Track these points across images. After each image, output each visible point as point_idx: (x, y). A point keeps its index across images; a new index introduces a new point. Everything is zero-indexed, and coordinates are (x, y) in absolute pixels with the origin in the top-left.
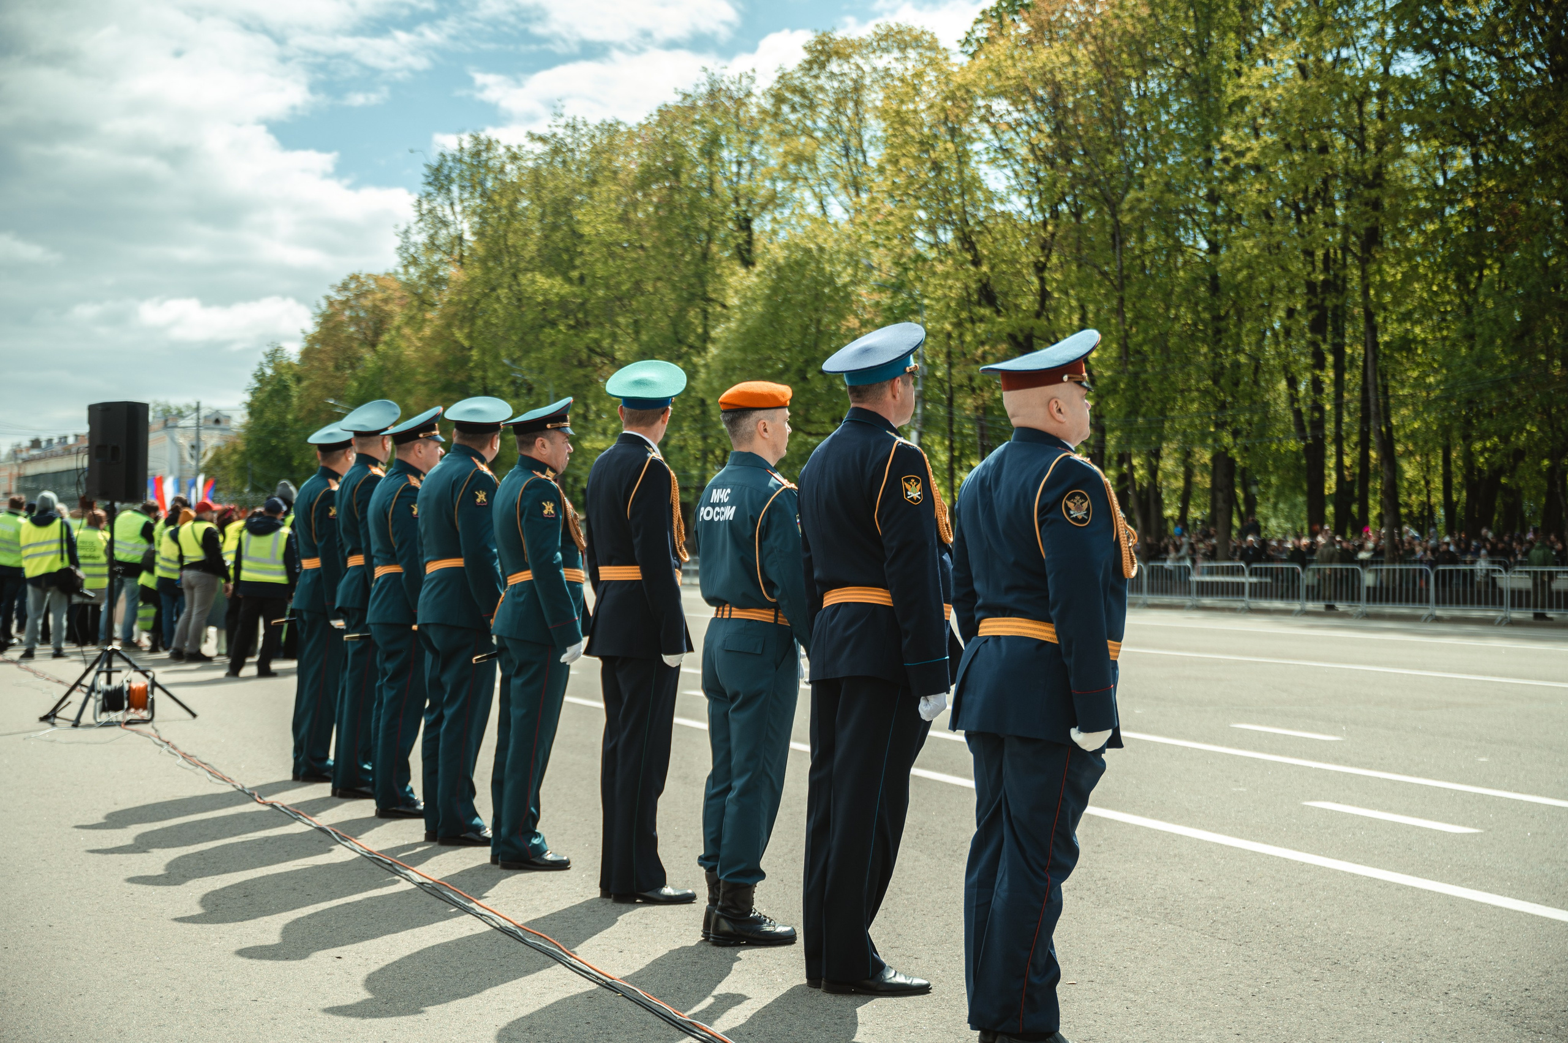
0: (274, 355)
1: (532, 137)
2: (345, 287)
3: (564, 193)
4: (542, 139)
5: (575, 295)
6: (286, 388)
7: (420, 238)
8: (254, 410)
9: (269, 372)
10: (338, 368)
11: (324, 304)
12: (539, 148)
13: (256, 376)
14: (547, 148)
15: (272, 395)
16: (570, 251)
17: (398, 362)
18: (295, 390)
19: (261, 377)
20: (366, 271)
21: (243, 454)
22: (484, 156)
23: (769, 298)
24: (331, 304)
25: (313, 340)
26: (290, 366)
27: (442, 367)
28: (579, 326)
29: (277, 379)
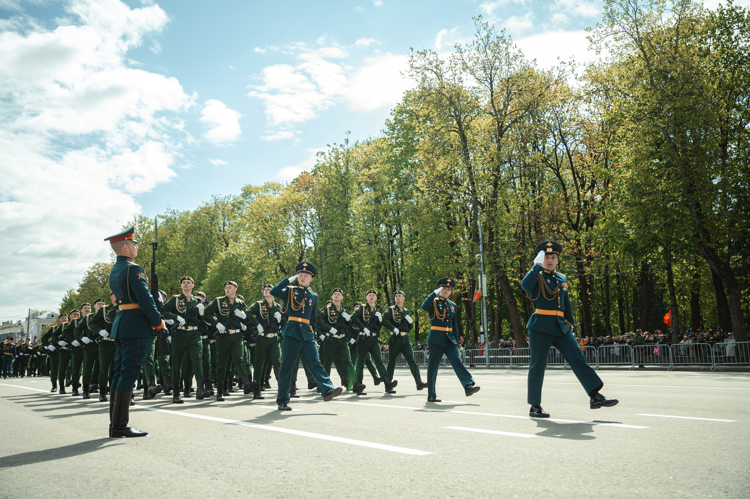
0: (71, 292)
1: (159, 216)
2: (94, 268)
3: (164, 236)
4: (162, 217)
6: (73, 303)
9: (68, 297)
10: (91, 296)
11: (87, 274)
13: (63, 300)
14: (164, 220)
15: (67, 306)
16: (164, 255)
19: (65, 300)
20: (101, 262)
22: (143, 223)
23: (219, 270)
24: (89, 273)
25: (82, 286)
26: (75, 295)
29: (70, 300)
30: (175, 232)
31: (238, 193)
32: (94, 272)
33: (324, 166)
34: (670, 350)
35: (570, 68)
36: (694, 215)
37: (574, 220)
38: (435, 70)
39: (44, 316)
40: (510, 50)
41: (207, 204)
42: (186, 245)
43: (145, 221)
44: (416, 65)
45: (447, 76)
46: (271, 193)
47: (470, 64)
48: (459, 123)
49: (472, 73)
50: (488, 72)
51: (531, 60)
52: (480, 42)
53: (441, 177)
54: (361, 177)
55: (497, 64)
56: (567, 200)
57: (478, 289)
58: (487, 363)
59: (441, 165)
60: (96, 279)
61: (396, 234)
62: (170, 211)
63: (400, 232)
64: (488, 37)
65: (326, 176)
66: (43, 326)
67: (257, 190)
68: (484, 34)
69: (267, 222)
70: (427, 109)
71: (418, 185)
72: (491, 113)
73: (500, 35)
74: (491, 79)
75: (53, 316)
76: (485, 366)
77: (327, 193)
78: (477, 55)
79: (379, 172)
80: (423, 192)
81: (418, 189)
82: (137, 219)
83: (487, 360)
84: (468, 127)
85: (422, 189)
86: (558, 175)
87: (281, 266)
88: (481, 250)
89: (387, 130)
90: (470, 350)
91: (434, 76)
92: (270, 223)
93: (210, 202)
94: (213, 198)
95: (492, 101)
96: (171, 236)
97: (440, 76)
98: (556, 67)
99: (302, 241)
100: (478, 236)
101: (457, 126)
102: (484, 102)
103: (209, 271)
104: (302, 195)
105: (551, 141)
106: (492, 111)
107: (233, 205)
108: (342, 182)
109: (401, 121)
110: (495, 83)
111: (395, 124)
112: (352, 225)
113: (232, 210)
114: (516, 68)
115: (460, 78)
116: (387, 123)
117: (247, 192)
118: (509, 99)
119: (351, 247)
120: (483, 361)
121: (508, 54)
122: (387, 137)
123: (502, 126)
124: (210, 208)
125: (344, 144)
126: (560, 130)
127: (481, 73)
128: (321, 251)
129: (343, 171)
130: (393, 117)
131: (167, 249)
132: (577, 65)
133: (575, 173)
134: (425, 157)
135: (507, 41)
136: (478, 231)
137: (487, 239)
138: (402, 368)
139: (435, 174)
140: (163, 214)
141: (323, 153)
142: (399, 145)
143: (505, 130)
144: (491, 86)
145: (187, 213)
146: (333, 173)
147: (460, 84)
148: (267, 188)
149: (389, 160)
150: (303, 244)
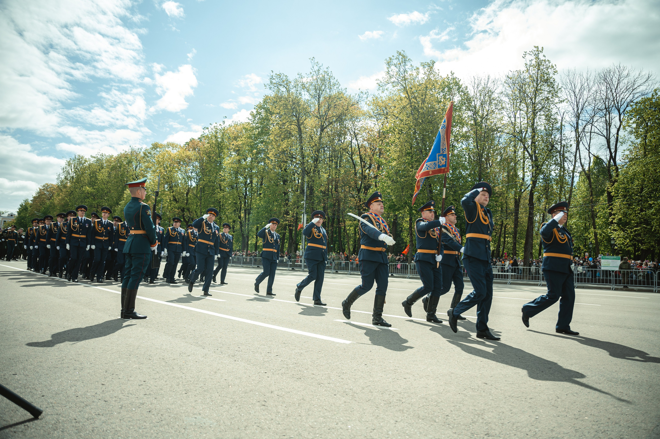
0: (26, 201)
1: (92, 157)
2: (44, 186)
3: (95, 170)
4: (94, 157)
5: (94, 192)
6: (27, 208)
7: (63, 177)
8: (19, 213)
9: (24, 204)
10: (41, 205)
11: (38, 190)
12: (94, 159)
13: (20, 205)
14: (96, 159)
15: (23, 210)
17: (54, 204)
18: (29, 208)
19: (21, 206)
20: (49, 183)
21: (15, 223)
22: (81, 160)
24: (40, 190)
25: (34, 197)
26: (29, 203)
27: (63, 206)
28: (94, 199)
29: (25, 206)
30: (103, 168)
31: (149, 147)
32: (44, 189)
33: (207, 136)
34: (409, 267)
35: (365, 96)
36: (428, 191)
37: (359, 186)
38: (286, 86)
39: (6, 215)
40: (332, 81)
41: (126, 152)
42: (109, 177)
43: (82, 158)
44: (274, 81)
45: (293, 90)
46: (171, 149)
47: (307, 86)
48: (298, 120)
49: (308, 91)
50: (318, 92)
51: (343, 88)
52: (314, 73)
53: (283, 152)
54: (231, 146)
55: (323, 87)
56: (356, 174)
57: (301, 222)
58: (303, 268)
59: (284, 145)
60: (45, 194)
61: (249, 184)
62: (100, 154)
63: (251, 182)
64: (319, 70)
65: (208, 143)
66: (4, 221)
67: (162, 146)
68: (316, 68)
69: (167, 168)
70: (279, 109)
71: (269, 156)
72: (317, 117)
73: (326, 70)
74: (319, 96)
75: (12, 215)
76: (301, 270)
77: (208, 154)
78: (312, 81)
79: (243, 144)
80: (272, 160)
81: (268, 158)
82: (76, 157)
83: (303, 266)
84: (303, 123)
85: (271, 158)
86: (352, 158)
87: (174, 197)
88: (305, 199)
89: (250, 117)
90: (293, 259)
91: (284, 89)
92: (169, 169)
93: (128, 151)
94: (130, 148)
95: (319, 109)
96: (100, 170)
97: (288, 91)
98: (357, 95)
99: (190, 182)
100: (303, 190)
101: (296, 121)
102: (313, 108)
103: (125, 196)
104: (191, 153)
105: (348, 138)
106: (318, 116)
107: (145, 154)
108: (219, 147)
109: (260, 114)
110: (322, 99)
111: (256, 114)
112: (223, 175)
113: (144, 157)
114: (334, 92)
115: (300, 93)
116: (252, 114)
117: (155, 146)
118: (329, 109)
119: (221, 190)
120: (300, 266)
121: (330, 82)
122: (251, 122)
123: (323, 125)
124: (127, 154)
125: (222, 124)
126: (354, 132)
127: (313, 92)
128: (202, 189)
129: (219, 140)
130: (256, 110)
131: (97, 179)
132: (370, 94)
133: (361, 158)
134: (275, 139)
135: (329, 75)
136: (304, 187)
137: (308, 192)
138: (249, 267)
139: (280, 150)
140: (95, 155)
141: (207, 128)
142: (257, 128)
143: (326, 128)
144: (319, 100)
145: (111, 157)
146: (214, 142)
147: (300, 97)
148: (169, 145)
149: (250, 137)
150: (190, 184)
